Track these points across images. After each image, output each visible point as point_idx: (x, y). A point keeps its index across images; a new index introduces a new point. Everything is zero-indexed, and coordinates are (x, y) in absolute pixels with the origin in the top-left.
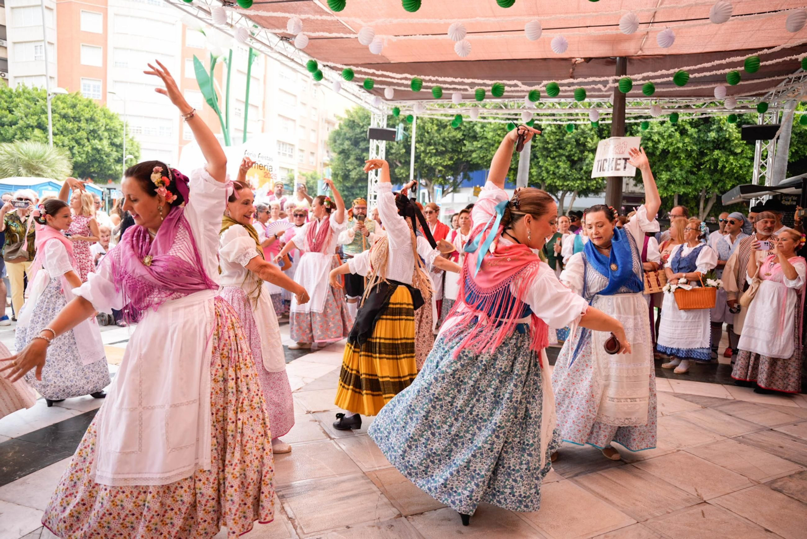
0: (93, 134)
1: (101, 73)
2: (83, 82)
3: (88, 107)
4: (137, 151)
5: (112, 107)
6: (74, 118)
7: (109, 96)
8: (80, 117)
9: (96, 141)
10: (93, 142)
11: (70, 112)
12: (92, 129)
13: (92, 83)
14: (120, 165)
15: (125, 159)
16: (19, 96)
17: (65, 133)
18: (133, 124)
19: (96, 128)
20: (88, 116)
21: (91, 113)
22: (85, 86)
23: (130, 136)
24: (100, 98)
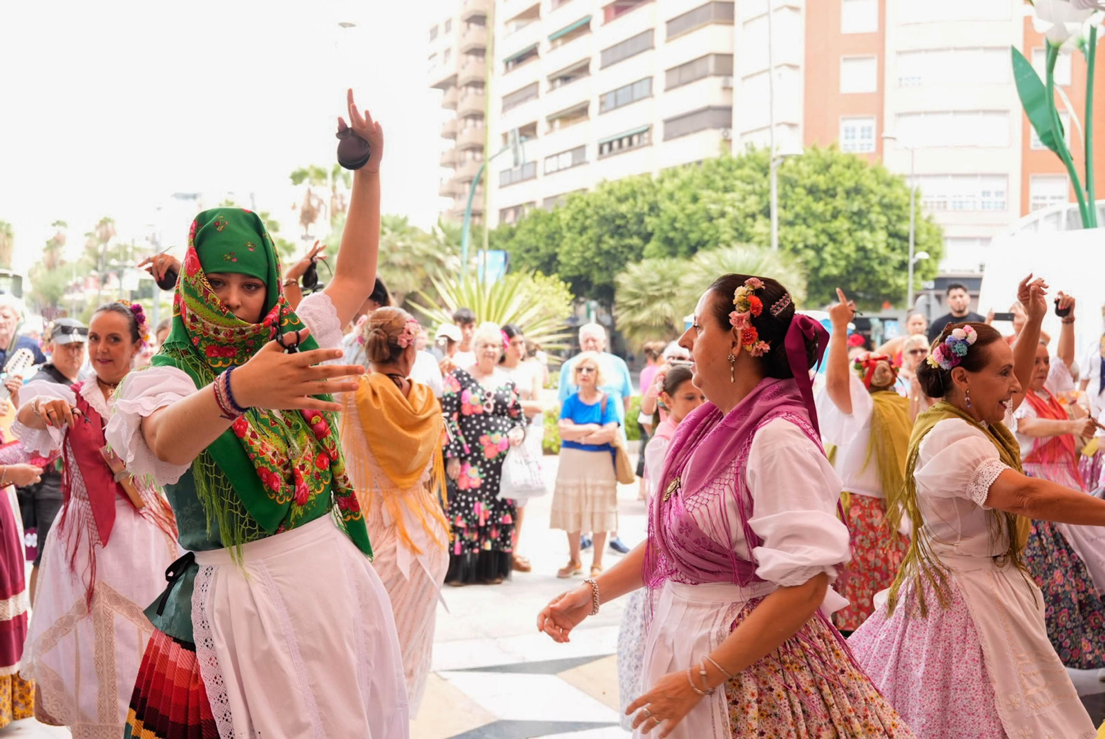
0: (859, 219)
1: (873, 104)
2: (844, 125)
3: (848, 167)
4: (939, 242)
5: (893, 165)
6: (826, 192)
7: (887, 143)
8: (834, 189)
9: (866, 233)
10: (859, 234)
11: (822, 181)
12: (855, 209)
13: (858, 124)
14: (904, 274)
15: (912, 262)
16: (741, 165)
17: (810, 221)
18: (930, 191)
19: (864, 207)
20: (850, 184)
21: (856, 178)
22: (847, 130)
23: (924, 215)
24: (873, 149)
